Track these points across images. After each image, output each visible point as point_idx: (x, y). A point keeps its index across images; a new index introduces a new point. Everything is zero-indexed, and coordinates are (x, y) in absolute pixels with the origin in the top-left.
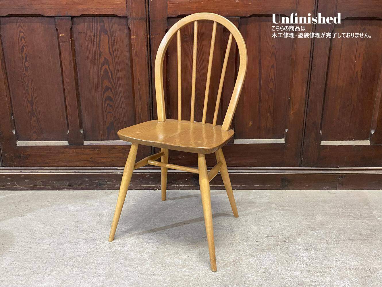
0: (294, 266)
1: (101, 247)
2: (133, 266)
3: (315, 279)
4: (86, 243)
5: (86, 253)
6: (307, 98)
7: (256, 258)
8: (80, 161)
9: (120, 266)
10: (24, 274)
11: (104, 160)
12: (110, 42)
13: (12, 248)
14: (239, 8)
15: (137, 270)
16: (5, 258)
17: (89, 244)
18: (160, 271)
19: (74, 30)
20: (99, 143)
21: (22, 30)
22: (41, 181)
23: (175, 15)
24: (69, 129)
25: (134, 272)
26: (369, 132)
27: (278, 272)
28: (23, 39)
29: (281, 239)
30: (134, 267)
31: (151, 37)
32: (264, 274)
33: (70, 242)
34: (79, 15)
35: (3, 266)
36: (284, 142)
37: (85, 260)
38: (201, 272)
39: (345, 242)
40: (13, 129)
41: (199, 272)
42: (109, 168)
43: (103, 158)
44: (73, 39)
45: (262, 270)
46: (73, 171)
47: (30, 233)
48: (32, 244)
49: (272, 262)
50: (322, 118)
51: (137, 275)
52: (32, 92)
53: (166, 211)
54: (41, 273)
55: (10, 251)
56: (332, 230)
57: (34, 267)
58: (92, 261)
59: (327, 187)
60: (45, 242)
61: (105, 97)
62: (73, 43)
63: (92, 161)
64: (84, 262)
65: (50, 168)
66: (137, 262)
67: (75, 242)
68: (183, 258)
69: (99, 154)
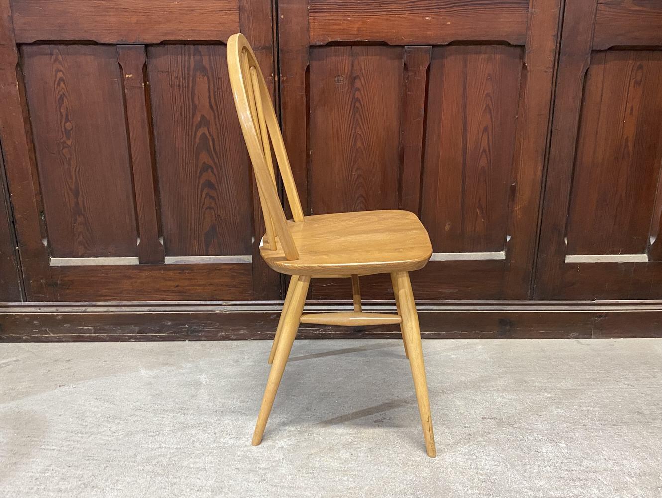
0: (534, 469)
1: (201, 440)
2: (257, 471)
3: (572, 492)
4: (173, 432)
5: (175, 450)
6: (544, 182)
7: (467, 457)
8: (158, 291)
9: (234, 472)
10: (69, 488)
11: (199, 289)
12: (211, 87)
13: (46, 443)
14: (430, 30)
15: (264, 480)
16: (34, 459)
17: (179, 433)
18: (305, 481)
19: (150, 68)
20: (192, 260)
21: (61, 67)
22: (92, 327)
23: (323, 41)
24: (139, 237)
25: (259, 482)
26: (646, 240)
27: (508, 480)
28: (62, 84)
29: (507, 423)
30: (259, 475)
31: (281, 79)
32: (484, 484)
33: (145, 431)
34: (159, 42)
35: (31, 474)
36: (504, 258)
37: (173, 462)
38: (375, 481)
39: (616, 427)
40: (43, 237)
41: (372, 482)
42: (208, 302)
43: (199, 285)
44: (148, 83)
45: (480, 476)
46: (146, 309)
47: (76, 416)
48: (80, 435)
49: (496, 463)
50: (568, 217)
51: (266, 488)
52: (77, 174)
53: (307, 375)
54: (99, 487)
55: (43, 447)
56: (591, 407)
57: (85, 476)
58: (185, 464)
59: (576, 334)
60: (103, 432)
61: (201, 182)
62: (147, 90)
63: (180, 292)
64: (171, 465)
65: (107, 304)
66: (263, 465)
67: (154, 431)
68: (342, 457)
69: (191, 279)
